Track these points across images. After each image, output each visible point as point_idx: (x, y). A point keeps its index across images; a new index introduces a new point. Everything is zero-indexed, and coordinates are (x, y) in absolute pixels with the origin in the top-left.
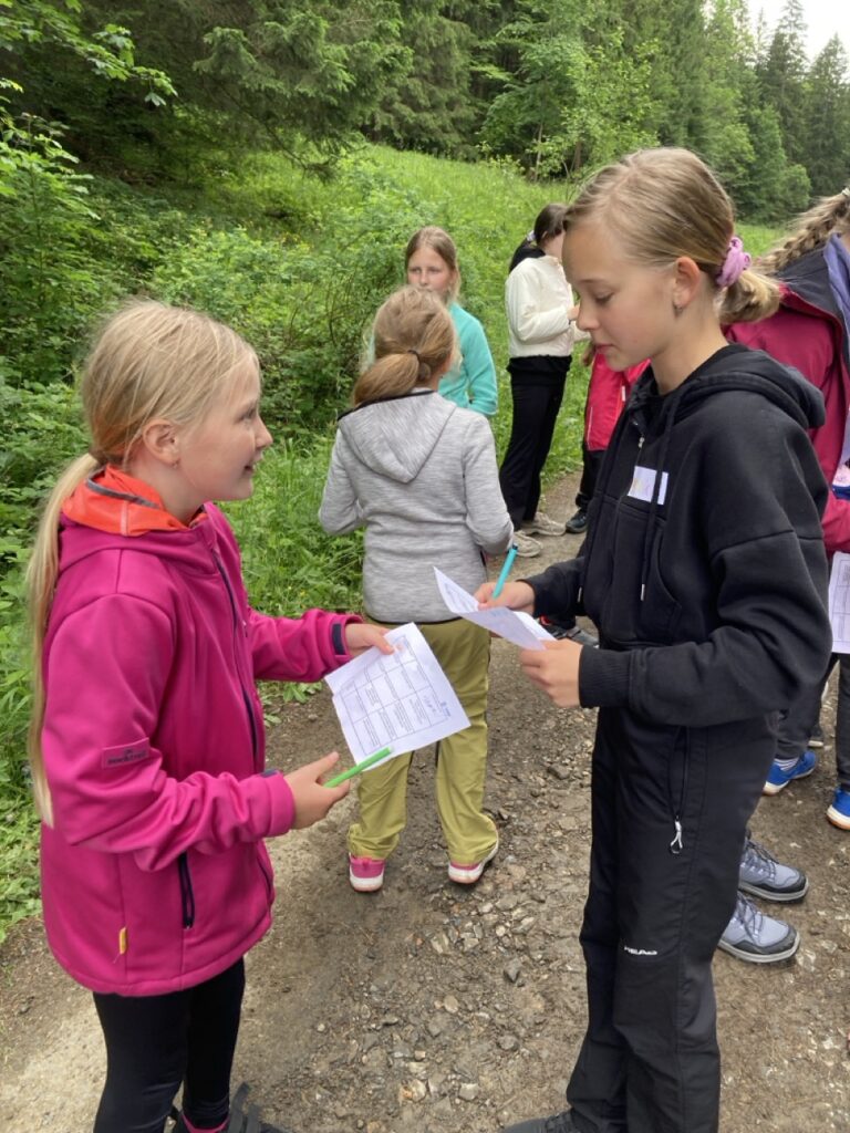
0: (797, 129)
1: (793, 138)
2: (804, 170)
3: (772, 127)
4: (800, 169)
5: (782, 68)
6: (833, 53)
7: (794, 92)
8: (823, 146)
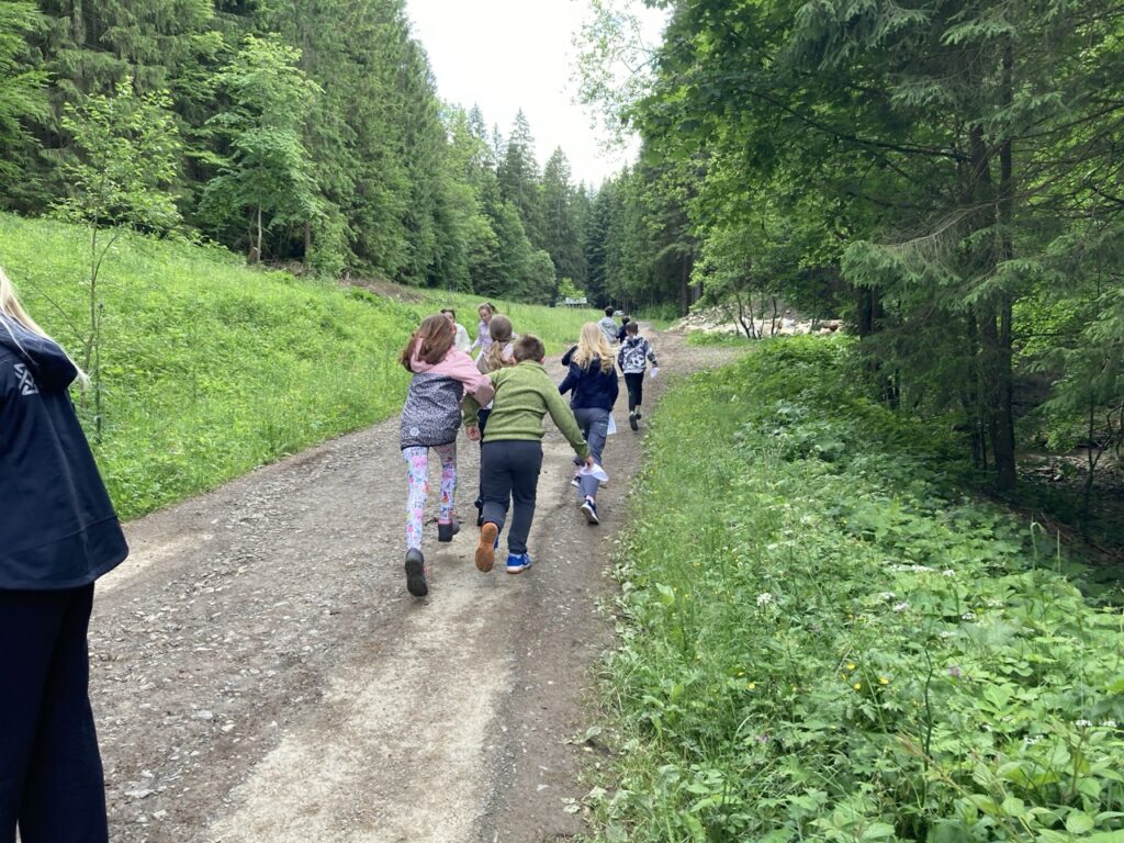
0: (537, 222)
1: (535, 228)
2: (548, 255)
3: (514, 219)
4: (543, 253)
5: (519, 171)
6: (559, 161)
7: (531, 191)
8: (561, 235)
